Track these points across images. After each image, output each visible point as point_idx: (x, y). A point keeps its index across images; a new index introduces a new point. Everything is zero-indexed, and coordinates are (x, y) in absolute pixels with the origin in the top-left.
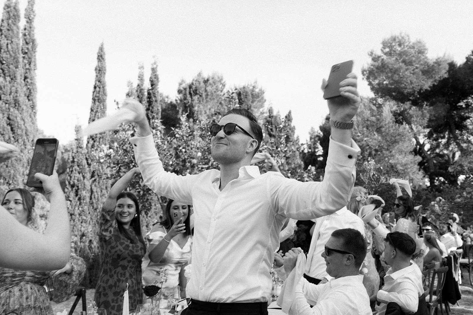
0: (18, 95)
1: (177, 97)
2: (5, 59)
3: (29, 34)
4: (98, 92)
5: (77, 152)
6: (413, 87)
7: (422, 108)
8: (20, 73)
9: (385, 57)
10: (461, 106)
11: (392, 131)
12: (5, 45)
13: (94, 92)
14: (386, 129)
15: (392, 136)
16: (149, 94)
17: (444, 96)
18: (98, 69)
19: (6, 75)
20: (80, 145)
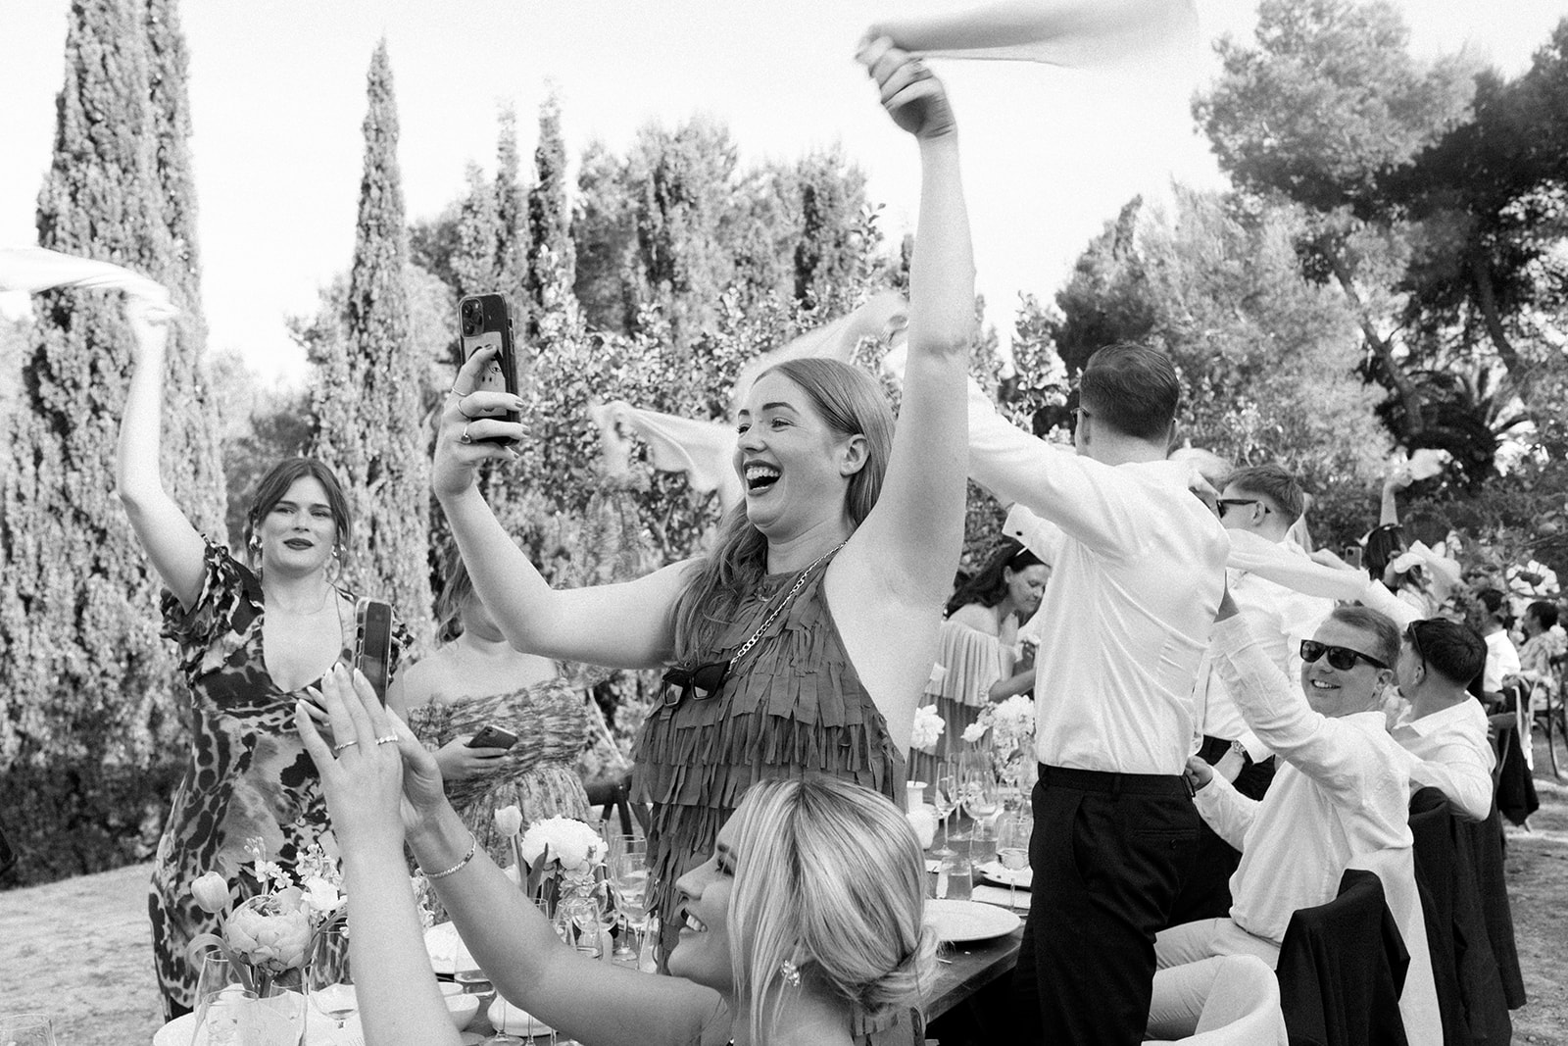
0: (148, 222)
1: (578, 201)
2: (100, 107)
3: (164, 21)
4: (376, 202)
5: (328, 398)
6: (1360, 159)
7: (1389, 226)
8: (146, 148)
9: (1266, 57)
10: (1513, 217)
11: (1293, 306)
12: (97, 59)
13: (363, 203)
14: (1275, 300)
15: (1292, 321)
16: (534, 203)
17: (1457, 186)
18: (374, 127)
19: (107, 158)
20: (334, 375)
